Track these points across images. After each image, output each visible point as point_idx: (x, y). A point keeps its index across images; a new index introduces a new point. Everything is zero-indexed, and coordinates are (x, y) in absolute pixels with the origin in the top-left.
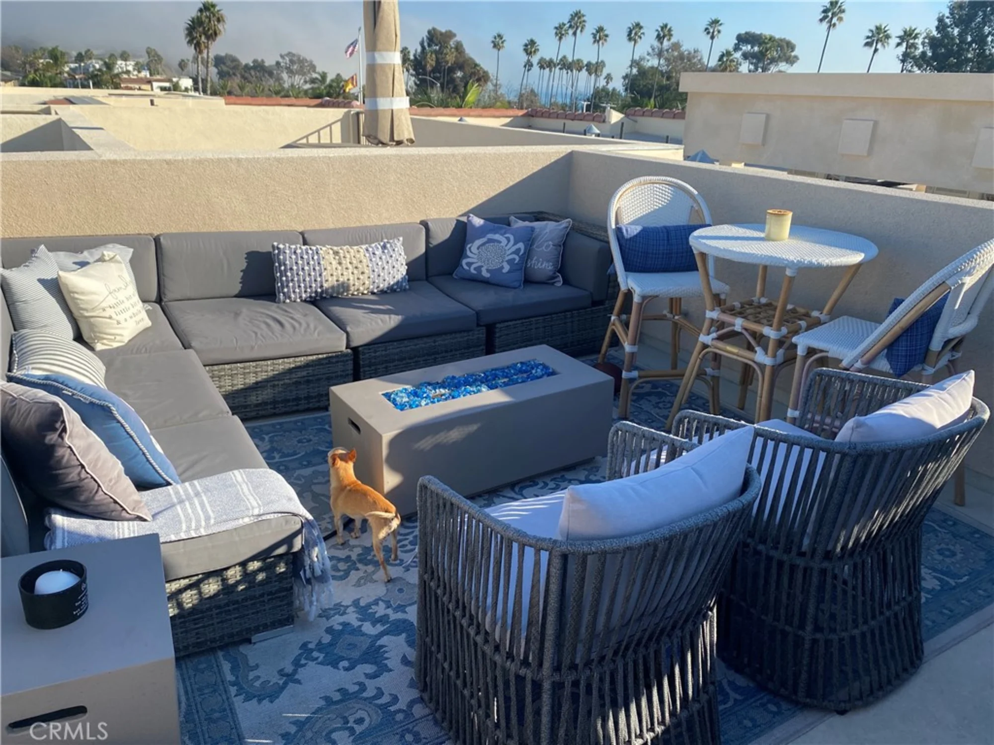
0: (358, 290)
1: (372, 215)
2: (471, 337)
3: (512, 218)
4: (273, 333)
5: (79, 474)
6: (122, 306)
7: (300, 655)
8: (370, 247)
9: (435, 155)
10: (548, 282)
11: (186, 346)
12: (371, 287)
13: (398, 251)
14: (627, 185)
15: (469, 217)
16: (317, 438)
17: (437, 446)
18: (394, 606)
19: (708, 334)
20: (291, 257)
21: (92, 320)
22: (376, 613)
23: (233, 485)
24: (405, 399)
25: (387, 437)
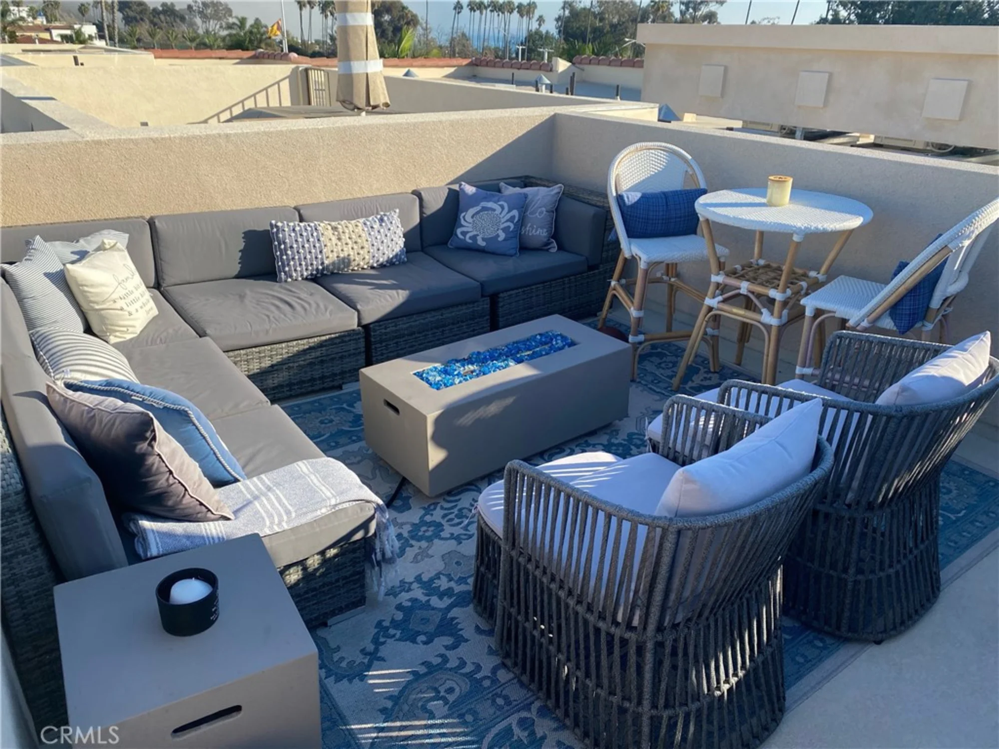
0: (358, 265)
1: (363, 186)
2: (476, 309)
3: (502, 184)
4: (285, 315)
5: (168, 480)
6: (132, 297)
7: (378, 633)
8: (368, 220)
9: (423, 123)
10: (543, 248)
11: (201, 334)
12: (371, 261)
13: (396, 223)
14: (625, 152)
15: (461, 185)
16: (338, 418)
17: (478, 421)
18: (456, 579)
19: (714, 297)
20: (290, 235)
21: (102, 312)
22: (440, 586)
23: (300, 477)
24: (438, 378)
25: (431, 417)
